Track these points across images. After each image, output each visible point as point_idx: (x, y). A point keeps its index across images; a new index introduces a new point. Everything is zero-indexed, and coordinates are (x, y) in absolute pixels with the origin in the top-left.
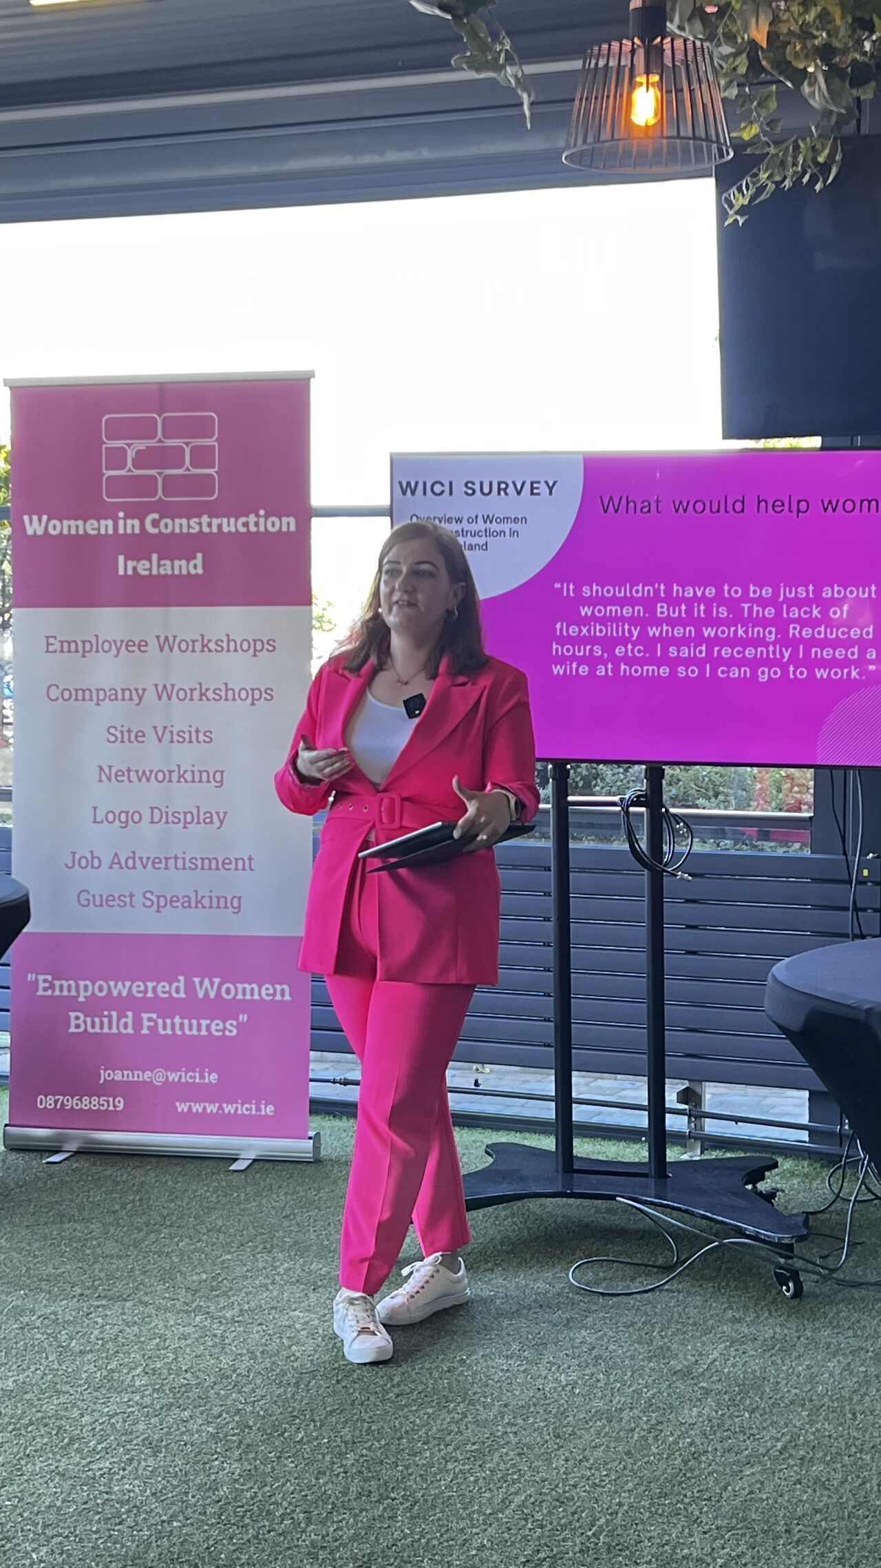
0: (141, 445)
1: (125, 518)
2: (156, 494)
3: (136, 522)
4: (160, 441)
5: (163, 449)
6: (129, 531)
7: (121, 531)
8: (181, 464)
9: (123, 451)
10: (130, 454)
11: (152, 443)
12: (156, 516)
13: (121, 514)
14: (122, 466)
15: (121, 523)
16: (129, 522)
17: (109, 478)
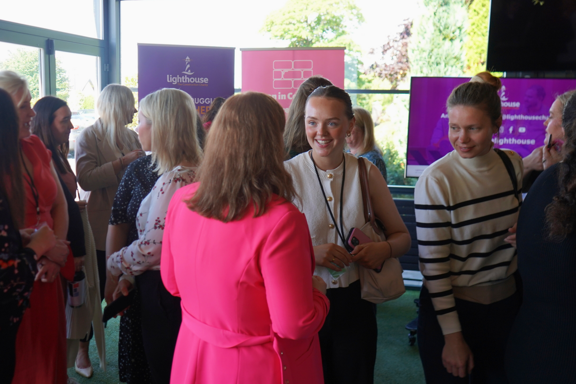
0: (287, 70)
1: (281, 94)
2: (291, 86)
3: (285, 96)
4: (293, 69)
5: (294, 72)
6: (282, 98)
7: (279, 98)
8: (300, 77)
9: (280, 73)
10: (283, 74)
11: (290, 70)
12: (291, 94)
13: (279, 93)
14: (280, 77)
15: (279, 96)
16: (282, 96)
17: (275, 81)
